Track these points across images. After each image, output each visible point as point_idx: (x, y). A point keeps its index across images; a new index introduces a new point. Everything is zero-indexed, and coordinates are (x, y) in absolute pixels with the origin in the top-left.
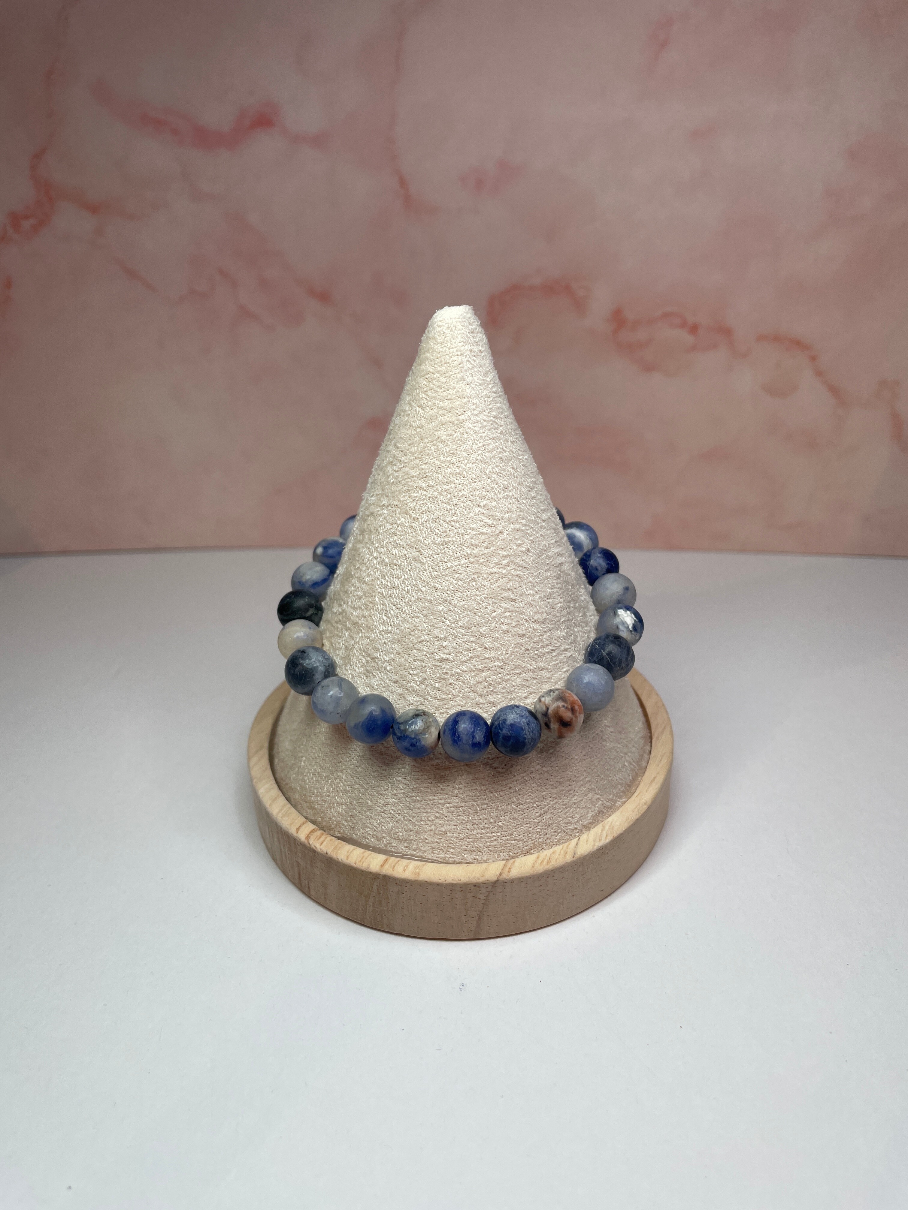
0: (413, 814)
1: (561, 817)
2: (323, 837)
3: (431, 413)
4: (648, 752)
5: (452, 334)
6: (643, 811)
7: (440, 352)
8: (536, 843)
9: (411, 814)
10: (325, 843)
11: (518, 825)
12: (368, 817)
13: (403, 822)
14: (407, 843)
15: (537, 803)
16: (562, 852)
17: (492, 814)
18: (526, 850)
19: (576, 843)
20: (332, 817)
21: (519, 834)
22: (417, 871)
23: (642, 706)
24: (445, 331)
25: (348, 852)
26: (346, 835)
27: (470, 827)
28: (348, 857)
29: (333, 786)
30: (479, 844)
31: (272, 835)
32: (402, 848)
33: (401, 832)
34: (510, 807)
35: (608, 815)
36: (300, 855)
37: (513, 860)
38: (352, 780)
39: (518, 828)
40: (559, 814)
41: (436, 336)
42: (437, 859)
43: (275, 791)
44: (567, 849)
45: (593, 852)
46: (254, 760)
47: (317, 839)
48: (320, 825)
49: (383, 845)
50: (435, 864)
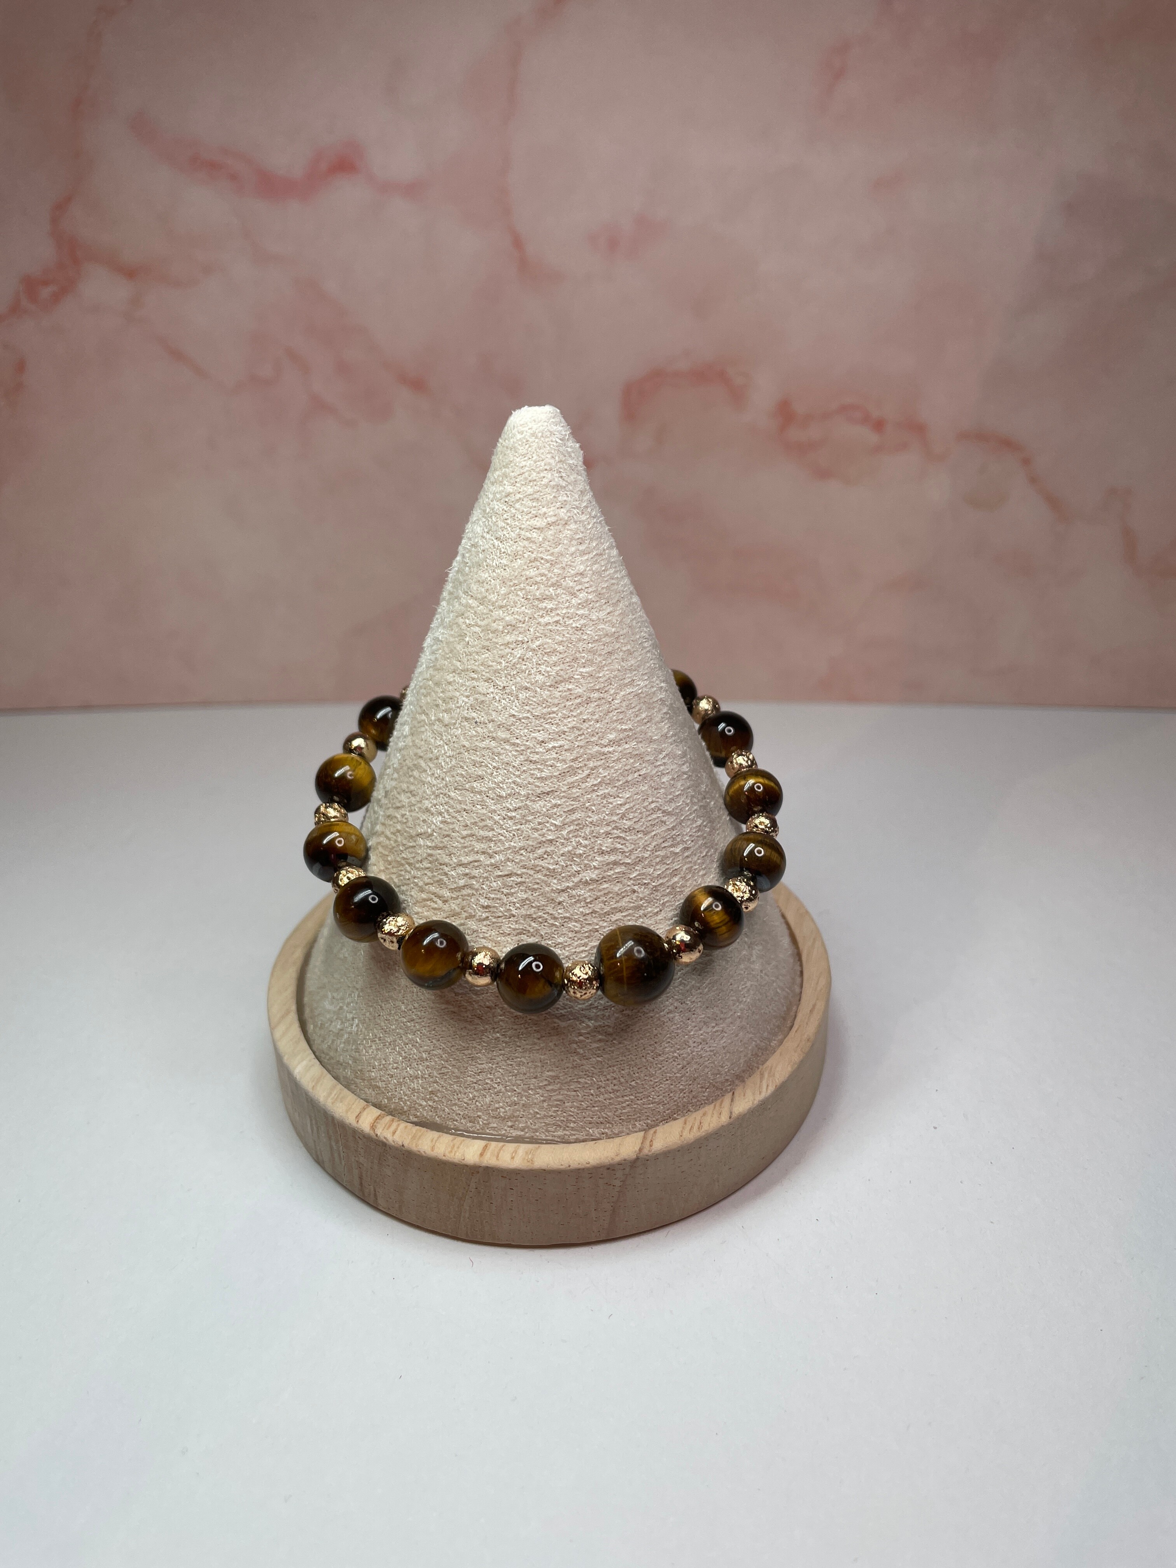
0: (519, 1082)
2: (395, 1125)
5: (538, 442)
8: (680, 1104)
9: (514, 1082)
10: (397, 1133)
11: (656, 1082)
12: (455, 1091)
13: (504, 1093)
14: (511, 1121)
15: (678, 1052)
16: (715, 1113)
17: (623, 1072)
18: (669, 1114)
19: (730, 1100)
20: (403, 1096)
21: (657, 1094)
22: (530, 1156)
24: (528, 439)
25: (432, 1141)
26: (426, 1118)
27: (594, 1092)
28: (433, 1149)
29: (404, 1055)
30: (608, 1113)
32: (505, 1129)
33: (502, 1107)
34: (644, 1060)
35: (763, 1060)
36: (362, 1151)
37: (654, 1130)
38: (430, 1044)
39: (656, 1086)
40: (706, 1063)
41: (516, 445)
42: (553, 1138)
43: (317, 1068)
44: (721, 1108)
45: (754, 1109)
46: (280, 1029)
47: (385, 1129)
48: (387, 1110)
49: (478, 1128)
50: (553, 1146)
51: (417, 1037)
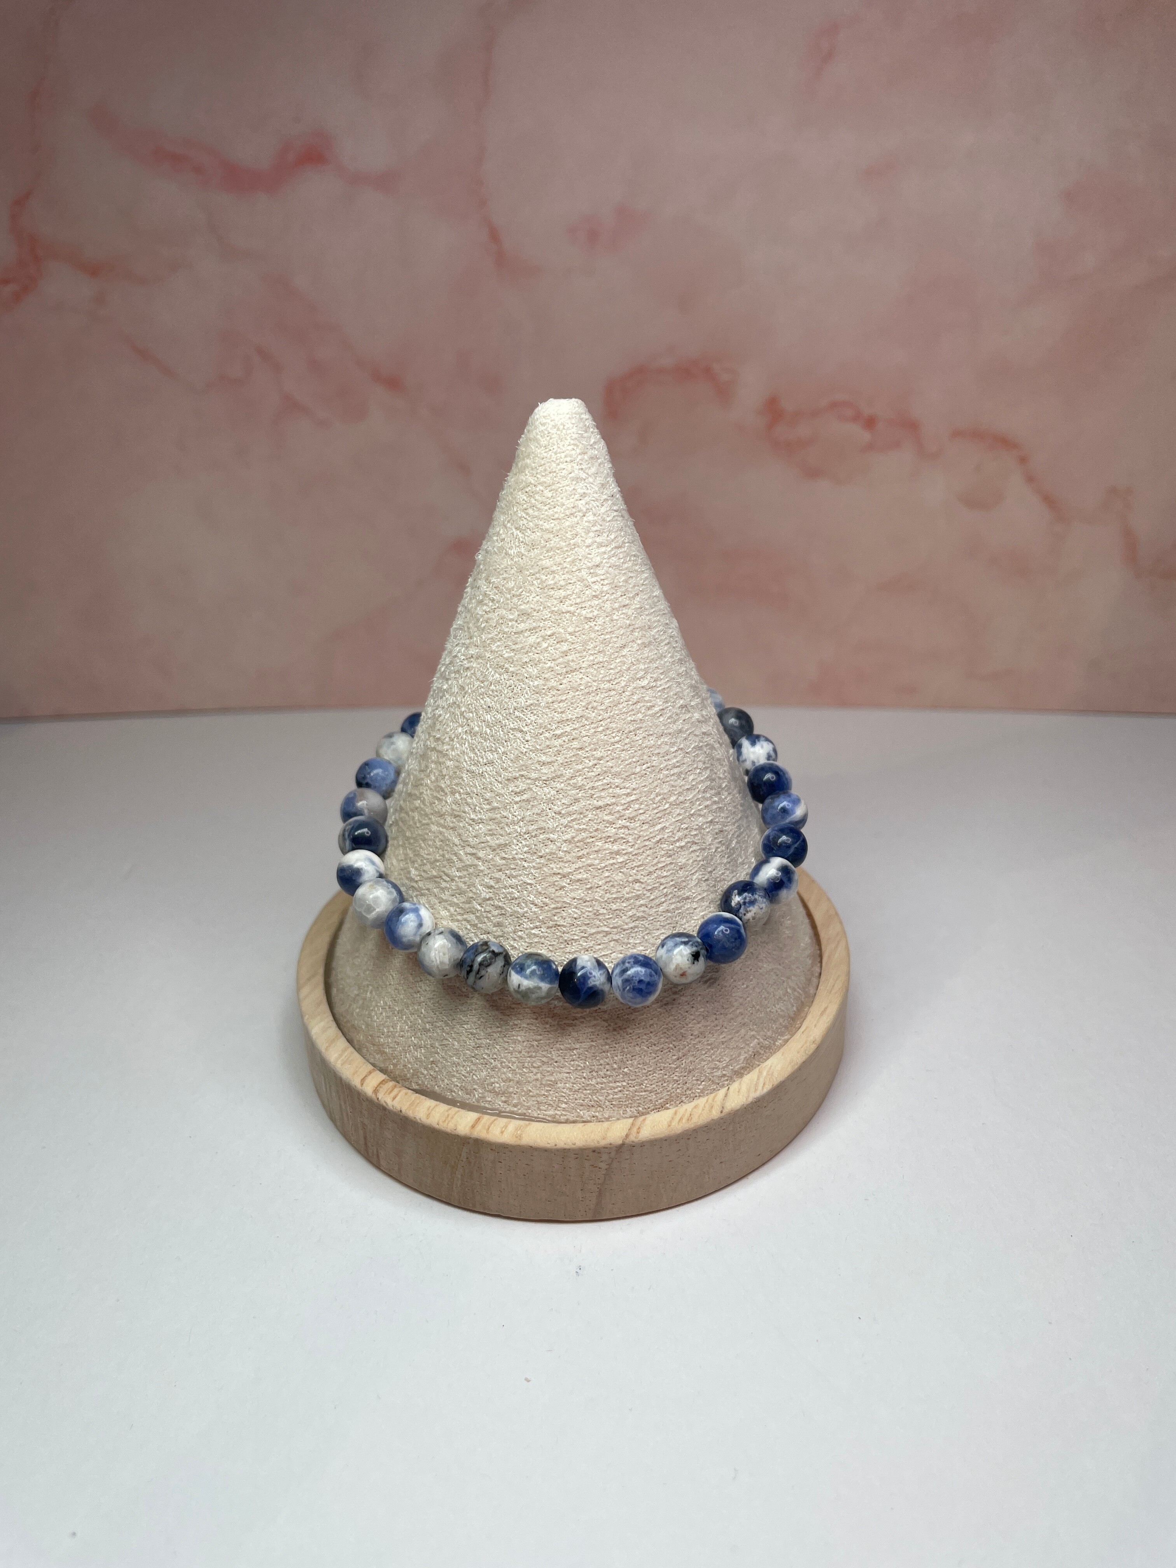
0: (513, 1060)
1: (705, 1061)
2: (396, 1091)
3: (532, 537)
4: (817, 974)
5: (559, 435)
6: (811, 1051)
7: (543, 458)
8: (673, 1095)
9: (510, 1059)
10: (398, 1098)
11: (650, 1071)
12: (454, 1063)
13: (499, 1069)
14: (505, 1096)
15: (674, 1043)
16: (707, 1105)
17: (616, 1058)
18: (661, 1103)
19: (724, 1094)
20: (407, 1064)
21: (650, 1083)
22: (519, 1132)
23: (809, 915)
24: (550, 431)
25: (428, 1109)
26: (426, 1086)
27: (588, 1076)
28: (428, 1116)
29: (409, 1023)
30: (599, 1097)
31: (330, 1086)
32: (499, 1103)
33: (497, 1083)
34: (637, 1048)
35: (765, 1058)
36: (366, 1113)
37: (643, 1117)
38: (433, 1016)
39: (650, 1075)
40: (703, 1057)
41: (538, 436)
42: (544, 1117)
43: (333, 1030)
44: (713, 1101)
45: (747, 1105)
46: (305, 991)
47: (387, 1093)
48: (392, 1075)
49: (474, 1100)
50: (542, 1124)
51: (422, 1008)
